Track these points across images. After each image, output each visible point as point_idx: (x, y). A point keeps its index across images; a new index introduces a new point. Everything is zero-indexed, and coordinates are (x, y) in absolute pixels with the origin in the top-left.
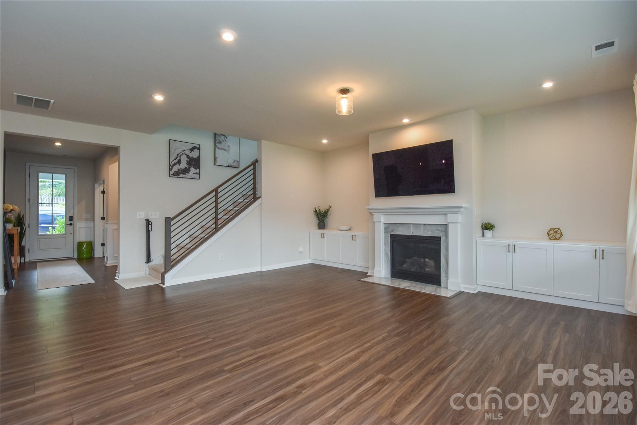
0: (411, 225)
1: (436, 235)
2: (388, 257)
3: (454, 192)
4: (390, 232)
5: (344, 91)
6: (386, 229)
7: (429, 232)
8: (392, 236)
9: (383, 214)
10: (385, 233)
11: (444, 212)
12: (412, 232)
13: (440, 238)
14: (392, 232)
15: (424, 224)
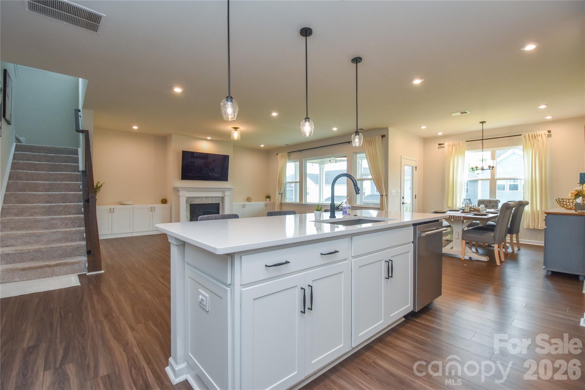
0: (204, 198)
1: (218, 202)
2: (188, 218)
3: (227, 181)
4: (190, 203)
5: (236, 128)
6: (187, 200)
7: (214, 201)
8: (191, 205)
9: (186, 191)
10: (186, 203)
11: (223, 190)
12: (205, 201)
13: (219, 204)
14: (191, 202)
15: (211, 197)
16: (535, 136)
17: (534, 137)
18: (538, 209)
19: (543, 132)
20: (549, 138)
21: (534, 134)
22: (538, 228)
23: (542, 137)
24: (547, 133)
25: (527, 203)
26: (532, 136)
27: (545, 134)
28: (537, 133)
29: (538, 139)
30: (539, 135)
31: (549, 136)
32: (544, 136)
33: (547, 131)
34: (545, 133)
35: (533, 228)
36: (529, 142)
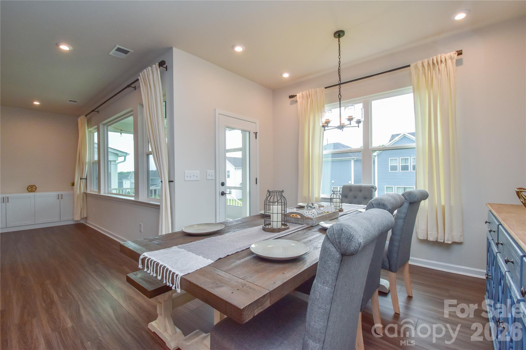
16: (433, 63)
17: (432, 66)
18: (443, 203)
19: (448, 55)
20: (459, 67)
21: (433, 60)
22: (442, 241)
23: (446, 64)
24: (456, 56)
25: (425, 196)
26: (428, 64)
27: (451, 58)
28: (437, 58)
29: (440, 68)
30: (441, 61)
31: (459, 63)
32: (449, 62)
33: (456, 51)
34: (452, 55)
35: (434, 240)
36: (424, 76)
